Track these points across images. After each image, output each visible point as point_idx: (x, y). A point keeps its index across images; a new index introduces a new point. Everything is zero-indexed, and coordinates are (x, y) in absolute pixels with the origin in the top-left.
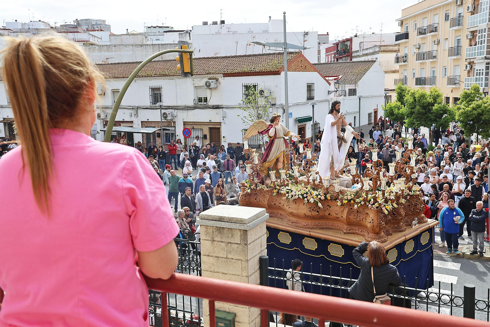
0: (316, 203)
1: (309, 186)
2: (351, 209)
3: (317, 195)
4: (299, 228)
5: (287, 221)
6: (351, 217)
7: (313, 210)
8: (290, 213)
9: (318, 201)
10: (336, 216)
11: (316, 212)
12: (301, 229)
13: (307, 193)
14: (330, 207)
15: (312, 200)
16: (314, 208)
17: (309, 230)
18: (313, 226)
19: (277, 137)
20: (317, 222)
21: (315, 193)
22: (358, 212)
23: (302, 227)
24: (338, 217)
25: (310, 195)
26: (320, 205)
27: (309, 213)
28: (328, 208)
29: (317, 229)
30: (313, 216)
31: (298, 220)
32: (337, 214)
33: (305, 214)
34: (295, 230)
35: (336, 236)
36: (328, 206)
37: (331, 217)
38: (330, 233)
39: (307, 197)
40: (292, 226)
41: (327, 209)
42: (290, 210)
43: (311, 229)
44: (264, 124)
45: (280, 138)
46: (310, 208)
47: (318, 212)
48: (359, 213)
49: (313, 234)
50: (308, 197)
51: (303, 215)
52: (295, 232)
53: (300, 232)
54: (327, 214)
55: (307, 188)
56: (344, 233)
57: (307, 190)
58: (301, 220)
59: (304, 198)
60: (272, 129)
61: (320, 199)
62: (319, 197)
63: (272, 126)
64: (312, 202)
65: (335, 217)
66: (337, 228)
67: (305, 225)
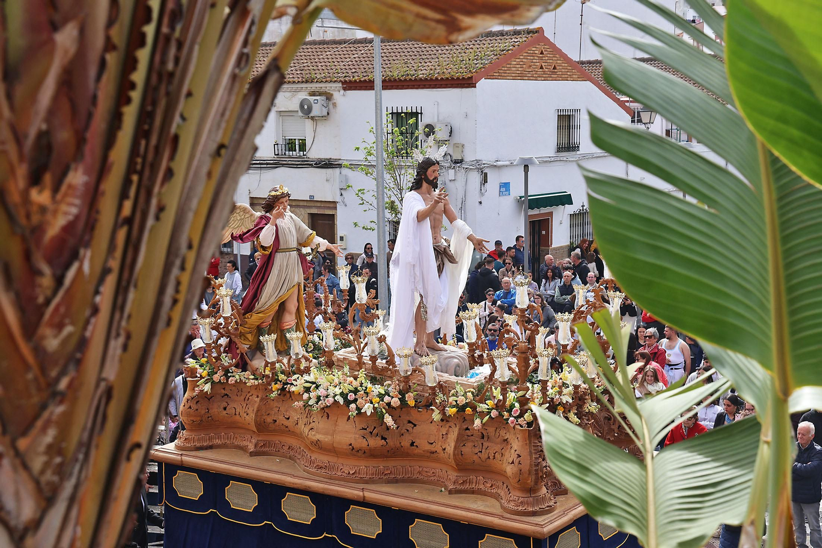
0: (378, 416)
1: (362, 374)
2: (467, 429)
3: (381, 396)
4: (337, 482)
5: (306, 464)
6: (468, 449)
7: (371, 433)
8: (312, 443)
9: (384, 411)
10: (428, 447)
11: (379, 438)
12: (342, 483)
13: (356, 391)
14: (415, 425)
15: (368, 409)
16: (375, 428)
17: (362, 486)
18: (373, 474)
19: (282, 246)
20: (381, 465)
21: (378, 389)
22: (483, 437)
23: (344, 480)
24: (434, 450)
25: (365, 395)
26: (388, 420)
27: (362, 444)
28: (410, 429)
29: (382, 483)
30: (370, 450)
31: (333, 459)
32: (432, 444)
33: (351, 445)
34: (326, 486)
35: (430, 499)
36: (409, 422)
37: (417, 451)
38: (415, 492)
39: (355, 401)
40: (317, 478)
41: (408, 431)
42: (315, 436)
43: (366, 482)
44: (247, 215)
45: (289, 250)
46: (363, 429)
47: (383, 438)
48: (486, 439)
49: (371, 496)
50: (359, 401)
51: (345, 447)
52: (327, 492)
53: (338, 491)
54: (406, 443)
55: (356, 378)
56: (450, 492)
57: (356, 384)
58: (341, 461)
59: (348, 403)
60: (267, 227)
61: (389, 404)
62: (387, 399)
63: (268, 220)
64: (369, 414)
65: (428, 451)
66: (432, 478)
67: (351, 472)
